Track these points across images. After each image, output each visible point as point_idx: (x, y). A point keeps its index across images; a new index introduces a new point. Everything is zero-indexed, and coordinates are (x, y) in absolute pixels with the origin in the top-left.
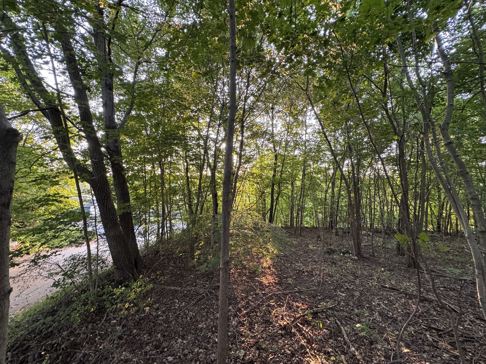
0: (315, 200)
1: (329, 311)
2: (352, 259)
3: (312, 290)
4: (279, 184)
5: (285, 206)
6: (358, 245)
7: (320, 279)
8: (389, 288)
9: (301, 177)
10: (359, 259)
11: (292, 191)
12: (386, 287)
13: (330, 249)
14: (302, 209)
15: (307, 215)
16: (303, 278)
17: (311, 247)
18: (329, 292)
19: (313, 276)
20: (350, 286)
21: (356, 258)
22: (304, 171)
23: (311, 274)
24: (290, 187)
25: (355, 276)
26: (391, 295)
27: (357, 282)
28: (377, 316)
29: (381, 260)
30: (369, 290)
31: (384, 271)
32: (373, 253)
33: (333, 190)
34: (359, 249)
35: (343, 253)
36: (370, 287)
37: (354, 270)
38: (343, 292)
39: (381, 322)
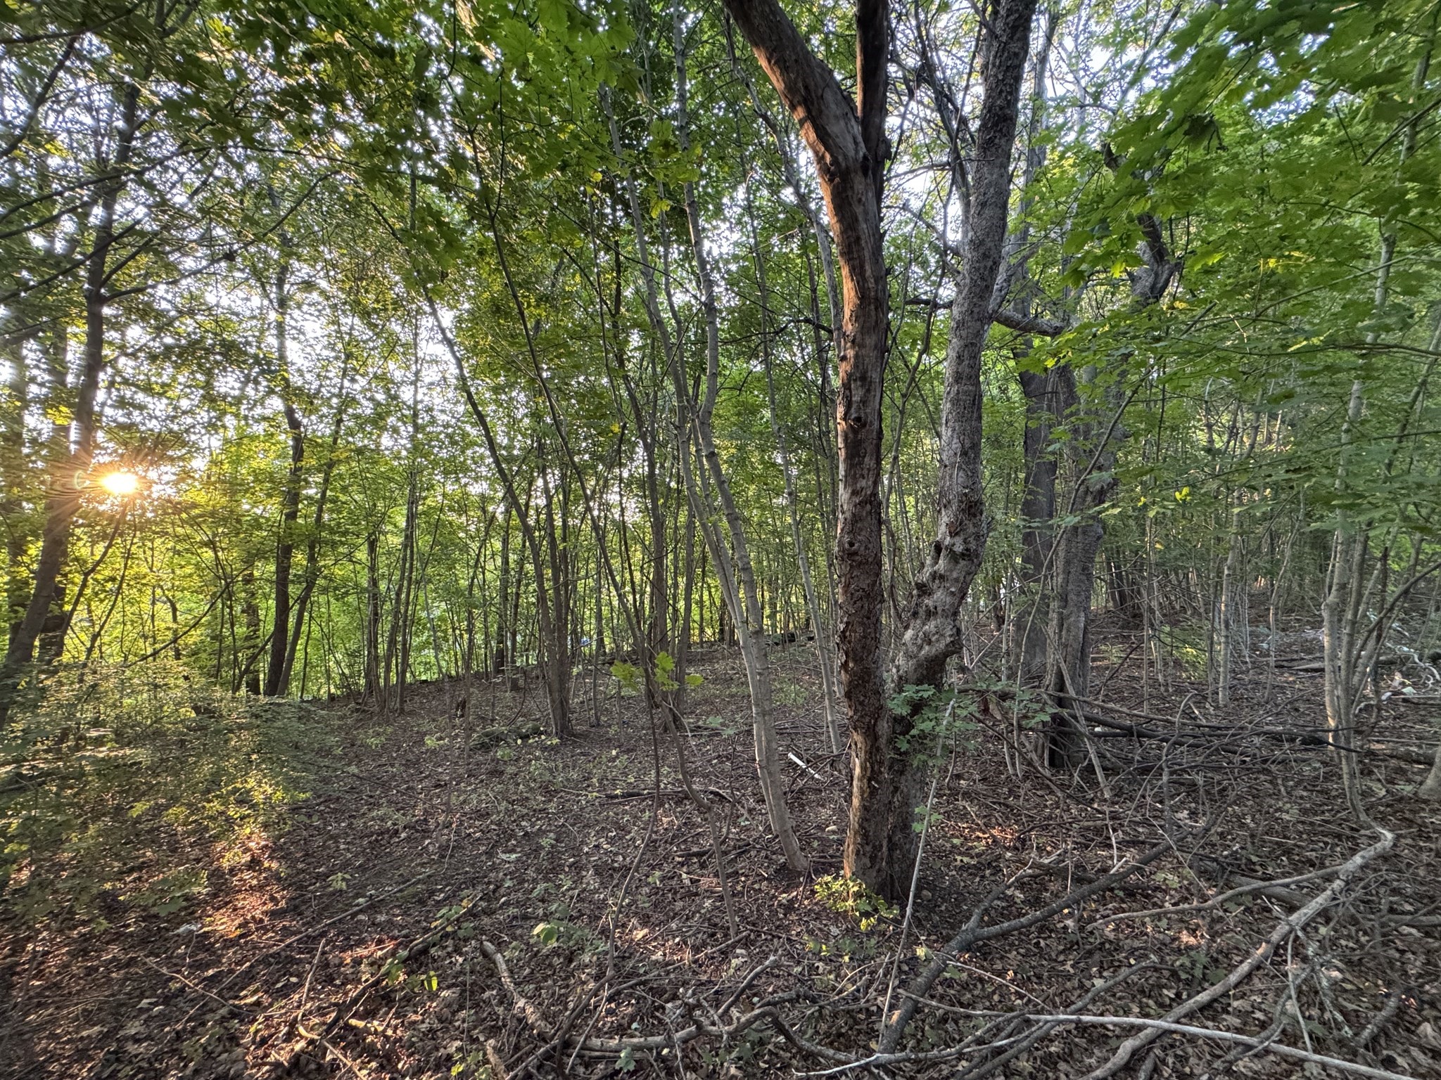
0: (450, 592)
1: (465, 925)
2: (544, 749)
3: (419, 881)
4: (312, 548)
5: (342, 621)
6: (562, 707)
7: (449, 836)
8: (623, 796)
9: (402, 523)
10: (563, 743)
11: (373, 569)
12: (616, 796)
13: (487, 735)
14: (404, 623)
15: (425, 645)
16: (390, 854)
17: (430, 742)
18: (472, 866)
19: (426, 833)
20: (533, 826)
21: (556, 741)
22: (413, 502)
23: (420, 830)
24: (362, 555)
25: (549, 793)
26: (625, 812)
27: (552, 808)
28: (590, 880)
29: (612, 731)
30: (578, 818)
31: (617, 757)
32: (598, 719)
33: (506, 561)
34: (564, 715)
35: (525, 737)
36: (582, 809)
37: (548, 777)
38: (512, 851)
39: (596, 891)
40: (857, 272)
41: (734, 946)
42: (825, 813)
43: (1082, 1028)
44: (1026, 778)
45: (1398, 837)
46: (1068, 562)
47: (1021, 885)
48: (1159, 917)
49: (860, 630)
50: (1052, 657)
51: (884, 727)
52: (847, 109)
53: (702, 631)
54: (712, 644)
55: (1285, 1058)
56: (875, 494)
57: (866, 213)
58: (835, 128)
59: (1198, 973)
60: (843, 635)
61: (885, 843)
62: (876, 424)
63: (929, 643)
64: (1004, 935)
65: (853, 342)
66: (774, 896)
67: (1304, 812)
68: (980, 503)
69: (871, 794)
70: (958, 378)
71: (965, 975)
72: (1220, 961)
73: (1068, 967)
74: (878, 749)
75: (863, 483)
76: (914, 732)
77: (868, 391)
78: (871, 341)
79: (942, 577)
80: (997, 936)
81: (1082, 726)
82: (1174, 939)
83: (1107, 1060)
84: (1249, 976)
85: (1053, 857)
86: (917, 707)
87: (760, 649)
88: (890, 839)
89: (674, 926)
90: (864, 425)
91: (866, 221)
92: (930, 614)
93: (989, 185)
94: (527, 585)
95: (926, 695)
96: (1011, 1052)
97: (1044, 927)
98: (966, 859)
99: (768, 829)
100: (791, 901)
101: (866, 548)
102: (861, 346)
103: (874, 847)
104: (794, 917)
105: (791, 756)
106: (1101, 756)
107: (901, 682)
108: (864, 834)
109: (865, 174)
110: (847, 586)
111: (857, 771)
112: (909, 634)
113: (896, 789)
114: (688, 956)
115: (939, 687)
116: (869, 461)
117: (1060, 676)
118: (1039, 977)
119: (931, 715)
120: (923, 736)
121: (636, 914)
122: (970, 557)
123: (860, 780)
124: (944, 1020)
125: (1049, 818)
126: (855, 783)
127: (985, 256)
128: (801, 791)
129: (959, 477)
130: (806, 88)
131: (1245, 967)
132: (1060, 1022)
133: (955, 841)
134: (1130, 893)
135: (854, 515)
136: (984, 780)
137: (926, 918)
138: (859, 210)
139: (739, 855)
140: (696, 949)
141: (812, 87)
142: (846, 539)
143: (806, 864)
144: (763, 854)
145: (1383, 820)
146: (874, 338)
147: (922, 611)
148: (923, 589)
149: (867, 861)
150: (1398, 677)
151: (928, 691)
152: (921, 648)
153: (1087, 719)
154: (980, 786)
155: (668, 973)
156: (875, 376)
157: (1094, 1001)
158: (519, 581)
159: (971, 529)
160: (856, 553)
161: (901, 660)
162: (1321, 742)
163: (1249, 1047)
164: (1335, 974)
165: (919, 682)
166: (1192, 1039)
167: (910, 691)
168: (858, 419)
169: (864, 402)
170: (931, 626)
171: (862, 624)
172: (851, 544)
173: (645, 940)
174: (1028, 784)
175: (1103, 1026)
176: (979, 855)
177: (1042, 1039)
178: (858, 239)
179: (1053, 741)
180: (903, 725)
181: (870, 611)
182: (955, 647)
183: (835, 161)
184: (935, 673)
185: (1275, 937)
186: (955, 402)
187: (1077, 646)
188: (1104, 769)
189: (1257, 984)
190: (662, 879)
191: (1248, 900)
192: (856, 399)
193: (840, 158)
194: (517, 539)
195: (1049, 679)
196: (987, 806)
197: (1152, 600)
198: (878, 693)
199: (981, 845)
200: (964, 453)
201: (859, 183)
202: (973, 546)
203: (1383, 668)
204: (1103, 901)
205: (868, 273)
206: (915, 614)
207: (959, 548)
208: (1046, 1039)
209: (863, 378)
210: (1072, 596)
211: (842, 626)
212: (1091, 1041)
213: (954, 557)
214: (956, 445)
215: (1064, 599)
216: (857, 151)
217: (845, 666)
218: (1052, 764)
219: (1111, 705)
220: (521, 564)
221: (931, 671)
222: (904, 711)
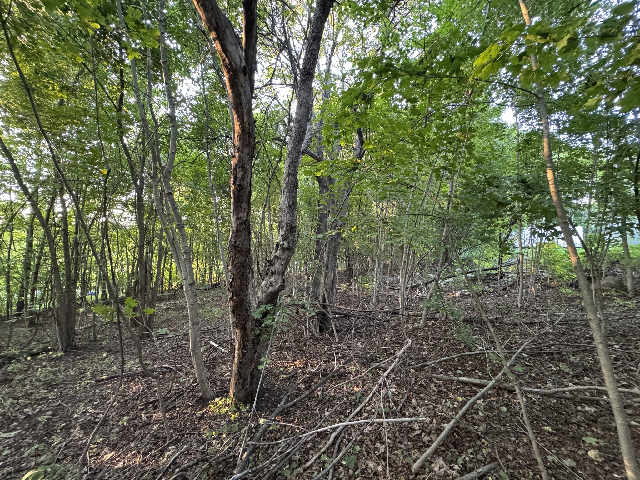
2: (50, 360)
6: (69, 333)
8: (108, 379)
10: (67, 354)
12: (103, 380)
20: (34, 410)
21: (61, 354)
25: (50, 386)
26: (108, 388)
27: (51, 396)
28: (77, 433)
29: (104, 343)
30: (72, 398)
31: (107, 357)
32: (95, 337)
33: (30, 245)
34: (69, 337)
35: (34, 355)
36: (76, 392)
37: (52, 376)
38: (14, 430)
39: (80, 439)
40: (241, 118)
41: (168, 446)
42: (225, 367)
43: (319, 434)
44: (311, 338)
45: (413, 341)
46: (329, 252)
47: (304, 382)
48: (348, 383)
49: (239, 281)
50: (322, 290)
51: (249, 325)
52: (237, 42)
53: (170, 284)
54: (176, 290)
55: (378, 423)
56: (247, 220)
57: (245, 92)
58: (231, 48)
59: (357, 401)
60: (231, 284)
61: (249, 377)
62: (248, 189)
63: (272, 286)
64: (295, 404)
65: (238, 150)
66: (194, 414)
67: (392, 337)
68: (295, 227)
69: (243, 355)
70: (289, 175)
71: (278, 426)
72: (364, 394)
73: (317, 411)
74: (247, 335)
75: (242, 215)
76: (263, 325)
77: (245, 173)
78: (246, 151)
79: (278, 258)
80: (292, 406)
81: (331, 316)
82: (352, 390)
83: (326, 443)
84: (372, 397)
85: (317, 368)
86: (265, 314)
87: (193, 293)
88: (252, 374)
89: (133, 445)
90: (243, 189)
91: (245, 96)
92: (273, 273)
93: (303, 98)
94: (45, 260)
95: (269, 309)
96: (293, 452)
97: (310, 397)
98: (284, 376)
99: (195, 381)
100: (203, 415)
101: (243, 244)
102: (242, 152)
103: (244, 380)
104: (203, 422)
105: (211, 342)
106: (336, 326)
107: (260, 303)
108: (239, 374)
109: (245, 74)
110: (233, 262)
111: (237, 346)
112: (264, 282)
113: (256, 351)
114: (139, 459)
115: (275, 304)
116: (244, 205)
117: (324, 296)
118: (306, 418)
119: (271, 317)
120: (266, 327)
121: (108, 445)
122: (290, 250)
123: (238, 350)
124: (268, 449)
125: (317, 353)
126: (236, 351)
127: (301, 127)
128: (215, 359)
129: (288, 216)
130: (217, 24)
131: (371, 394)
132: (311, 435)
133: (282, 369)
134: (340, 376)
135: (237, 229)
136: (295, 342)
137: (266, 406)
138: (242, 90)
139: (177, 397)
140: (145, 454)
141: (220, 25)
142: (233, 240)
143: (212, 394)
144: (191, 394)
145: (410, 337)
146: (248, 150)
147: (270, 273)
148: (271, 263)
149: (240, 387)
150: (418, 290)
151: (270, 307)
152: (268, 288)
153: (332, 312)
154: (294, 344)
155: (125, 473)
156: (248, 167)
157: (324, 421)
158: (39, 258)
159: (291, 238)
160: (237, 247)
161: (260, 294)
162: (398, 314)
163: (368, 423)
164: (394, 390)
165: (267, 303)
166: (353, 426)
167: (263, 308)
168: (240, 185)
169: (243, 178)
170: (273, 279)
171: (240, 279)
172: (235, 242)
173: (112, 459)
174: (311, 341)
175: (327, 431)
176: (290, 373)
177: (305, 443)
178: (241, 103)
179: (321, 323)
180: (258, 322)
181: (244, 273)
182: (282, 287)
183: (230, 63)
184: (274, 299)
185: (380, 382)
186: (287, 184)
187: (330, 285)
188: (337, 331)
189: (374, 399)
190: (128, 422)
191: (373, 371)
192: (239, 176)
193: (233, 64)
194: (40, 232)
195: (321, 298)
196: (295, 352)
197: (356, 266)
198: (247, 309)
199: (291, 369)
200: (290, 206)
201: (242, 78)
202: (291, 245)
203: (413, 288)
204: (331, 382)
205: (246, 120)
206: (267, 274)
207: (286, 246)
208: (306, 443)
209: (243, 167)
210: (330, 266)
211: (231, 280)
212: (322, 438)
213: (284, 250)
214: (286, 203)
215: (327, 266)
216: (241, 63)
217: (232, 298)
218: (320, 331)
219: (342, 307)
220: (42, 247)
221: (272, 298)
222: (259, 317)
